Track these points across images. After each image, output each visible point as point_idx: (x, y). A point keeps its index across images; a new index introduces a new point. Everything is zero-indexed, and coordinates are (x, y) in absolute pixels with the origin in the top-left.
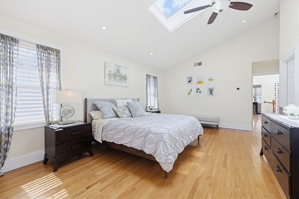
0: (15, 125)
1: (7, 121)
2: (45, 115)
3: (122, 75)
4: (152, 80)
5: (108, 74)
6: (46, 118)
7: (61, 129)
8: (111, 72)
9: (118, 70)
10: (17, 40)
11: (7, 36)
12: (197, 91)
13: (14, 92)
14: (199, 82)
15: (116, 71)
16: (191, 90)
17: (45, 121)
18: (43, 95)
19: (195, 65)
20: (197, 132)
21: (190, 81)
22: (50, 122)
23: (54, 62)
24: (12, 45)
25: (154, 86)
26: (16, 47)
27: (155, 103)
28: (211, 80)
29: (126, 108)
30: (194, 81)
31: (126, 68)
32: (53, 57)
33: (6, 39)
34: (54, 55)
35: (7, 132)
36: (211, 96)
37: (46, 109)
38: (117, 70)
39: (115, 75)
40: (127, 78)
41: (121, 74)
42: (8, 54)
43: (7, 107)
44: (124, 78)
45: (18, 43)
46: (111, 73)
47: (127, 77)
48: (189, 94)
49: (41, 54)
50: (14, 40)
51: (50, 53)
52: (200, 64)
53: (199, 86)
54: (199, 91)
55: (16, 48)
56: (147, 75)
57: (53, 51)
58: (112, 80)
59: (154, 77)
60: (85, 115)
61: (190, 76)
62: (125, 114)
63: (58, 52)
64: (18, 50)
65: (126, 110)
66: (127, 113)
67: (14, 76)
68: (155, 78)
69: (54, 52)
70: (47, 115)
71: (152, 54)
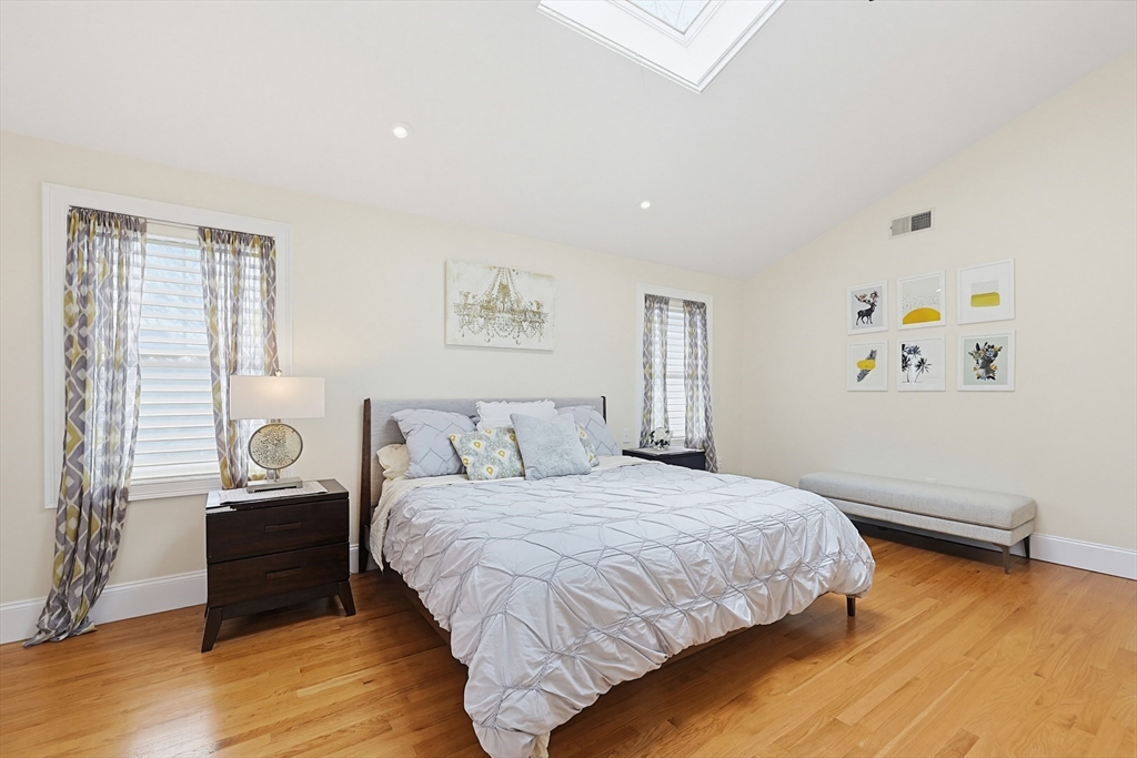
0: (132, 483)
1: (107, 470)
2: (220, 455)
3: (523, 304)
4: (677, 318)
5: (458, 306)
6: (223, 466)
7: (228, 509)
8: (470, 296)
9: (504, 289)
10: (141, 221)
11: (112, 215)
12: (905, 360)
13: (131, 384)
14: (918, 316)
15: (495, 292)
16: (872, 356)
17: (219, 476)
18: (216, 389)
19: (897, 228)
20: (812, 579)
21: (868, 313)
22: (238, 479)
23: (255, 278)
24: (127, 239)
25: (688, 341)
26: (139, 244)
27: (690, 414)
28: (986, 298)
29: (507, 438)
30: (890, 310)
31: (542, 276)
32: (252, 262)
33: (110, 225)
34: (254, 255)
35: (106, 502)
36: (988, 385)
37: (225, 437)
38: (497, 287)
39: (488, 308)
40: (546, 315)
41: (518, 301)
42: (115, 267)
43: (109, 429)
44: (532, 317)
45: (143, 230)
46: (470, 301)
47: (543, 310)
48: (862, 376)
49: (210, 258)
50: (132, 224)
51: (240, 251)
52: (921, 221)
53: (914, 335)
54: (914, 360)
55: (136, 246)
56: (647, 297)
57: (251, 244)
58: (477, 328)
59: (688, 303)
60: (363, 459)
61: (866, 288)
62: (493, 463)
63: (267, 245)
64: (144, 253)
65: (505, 447)
66: (505, 460)
67: (131, 334)
68: (694, 307)
69: (253, 246)
70: (226, 454)
71: (645, 205)
